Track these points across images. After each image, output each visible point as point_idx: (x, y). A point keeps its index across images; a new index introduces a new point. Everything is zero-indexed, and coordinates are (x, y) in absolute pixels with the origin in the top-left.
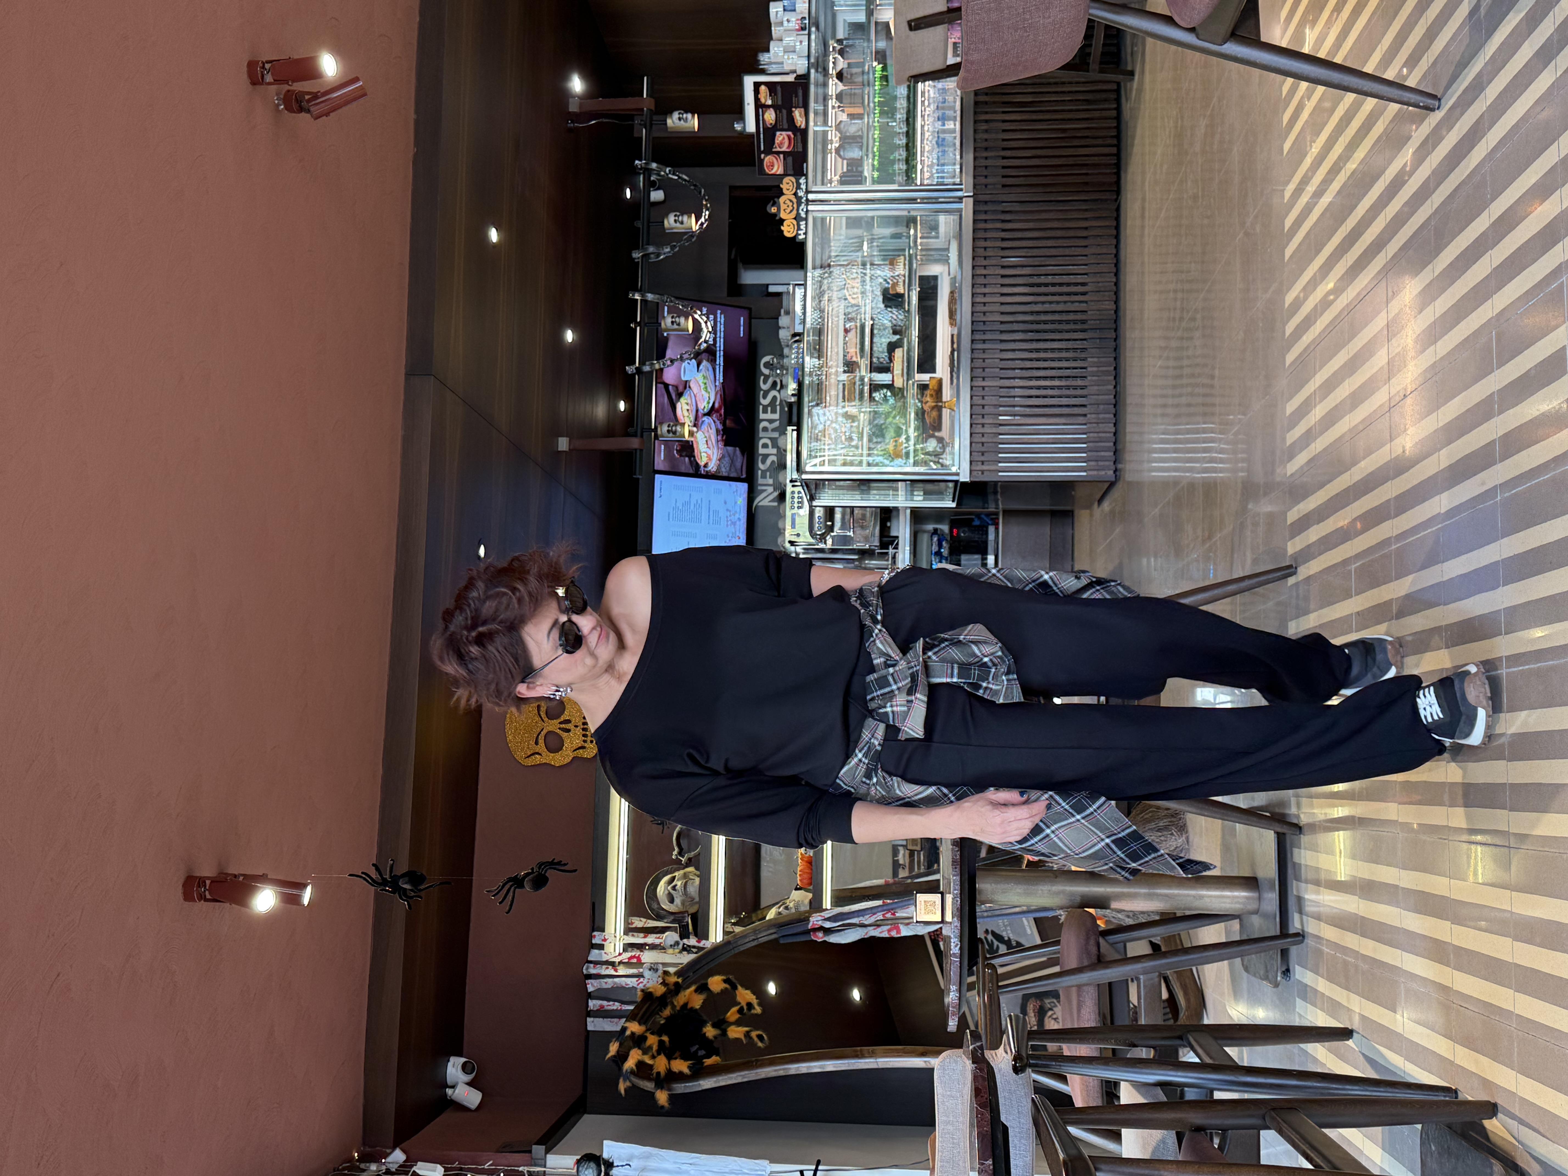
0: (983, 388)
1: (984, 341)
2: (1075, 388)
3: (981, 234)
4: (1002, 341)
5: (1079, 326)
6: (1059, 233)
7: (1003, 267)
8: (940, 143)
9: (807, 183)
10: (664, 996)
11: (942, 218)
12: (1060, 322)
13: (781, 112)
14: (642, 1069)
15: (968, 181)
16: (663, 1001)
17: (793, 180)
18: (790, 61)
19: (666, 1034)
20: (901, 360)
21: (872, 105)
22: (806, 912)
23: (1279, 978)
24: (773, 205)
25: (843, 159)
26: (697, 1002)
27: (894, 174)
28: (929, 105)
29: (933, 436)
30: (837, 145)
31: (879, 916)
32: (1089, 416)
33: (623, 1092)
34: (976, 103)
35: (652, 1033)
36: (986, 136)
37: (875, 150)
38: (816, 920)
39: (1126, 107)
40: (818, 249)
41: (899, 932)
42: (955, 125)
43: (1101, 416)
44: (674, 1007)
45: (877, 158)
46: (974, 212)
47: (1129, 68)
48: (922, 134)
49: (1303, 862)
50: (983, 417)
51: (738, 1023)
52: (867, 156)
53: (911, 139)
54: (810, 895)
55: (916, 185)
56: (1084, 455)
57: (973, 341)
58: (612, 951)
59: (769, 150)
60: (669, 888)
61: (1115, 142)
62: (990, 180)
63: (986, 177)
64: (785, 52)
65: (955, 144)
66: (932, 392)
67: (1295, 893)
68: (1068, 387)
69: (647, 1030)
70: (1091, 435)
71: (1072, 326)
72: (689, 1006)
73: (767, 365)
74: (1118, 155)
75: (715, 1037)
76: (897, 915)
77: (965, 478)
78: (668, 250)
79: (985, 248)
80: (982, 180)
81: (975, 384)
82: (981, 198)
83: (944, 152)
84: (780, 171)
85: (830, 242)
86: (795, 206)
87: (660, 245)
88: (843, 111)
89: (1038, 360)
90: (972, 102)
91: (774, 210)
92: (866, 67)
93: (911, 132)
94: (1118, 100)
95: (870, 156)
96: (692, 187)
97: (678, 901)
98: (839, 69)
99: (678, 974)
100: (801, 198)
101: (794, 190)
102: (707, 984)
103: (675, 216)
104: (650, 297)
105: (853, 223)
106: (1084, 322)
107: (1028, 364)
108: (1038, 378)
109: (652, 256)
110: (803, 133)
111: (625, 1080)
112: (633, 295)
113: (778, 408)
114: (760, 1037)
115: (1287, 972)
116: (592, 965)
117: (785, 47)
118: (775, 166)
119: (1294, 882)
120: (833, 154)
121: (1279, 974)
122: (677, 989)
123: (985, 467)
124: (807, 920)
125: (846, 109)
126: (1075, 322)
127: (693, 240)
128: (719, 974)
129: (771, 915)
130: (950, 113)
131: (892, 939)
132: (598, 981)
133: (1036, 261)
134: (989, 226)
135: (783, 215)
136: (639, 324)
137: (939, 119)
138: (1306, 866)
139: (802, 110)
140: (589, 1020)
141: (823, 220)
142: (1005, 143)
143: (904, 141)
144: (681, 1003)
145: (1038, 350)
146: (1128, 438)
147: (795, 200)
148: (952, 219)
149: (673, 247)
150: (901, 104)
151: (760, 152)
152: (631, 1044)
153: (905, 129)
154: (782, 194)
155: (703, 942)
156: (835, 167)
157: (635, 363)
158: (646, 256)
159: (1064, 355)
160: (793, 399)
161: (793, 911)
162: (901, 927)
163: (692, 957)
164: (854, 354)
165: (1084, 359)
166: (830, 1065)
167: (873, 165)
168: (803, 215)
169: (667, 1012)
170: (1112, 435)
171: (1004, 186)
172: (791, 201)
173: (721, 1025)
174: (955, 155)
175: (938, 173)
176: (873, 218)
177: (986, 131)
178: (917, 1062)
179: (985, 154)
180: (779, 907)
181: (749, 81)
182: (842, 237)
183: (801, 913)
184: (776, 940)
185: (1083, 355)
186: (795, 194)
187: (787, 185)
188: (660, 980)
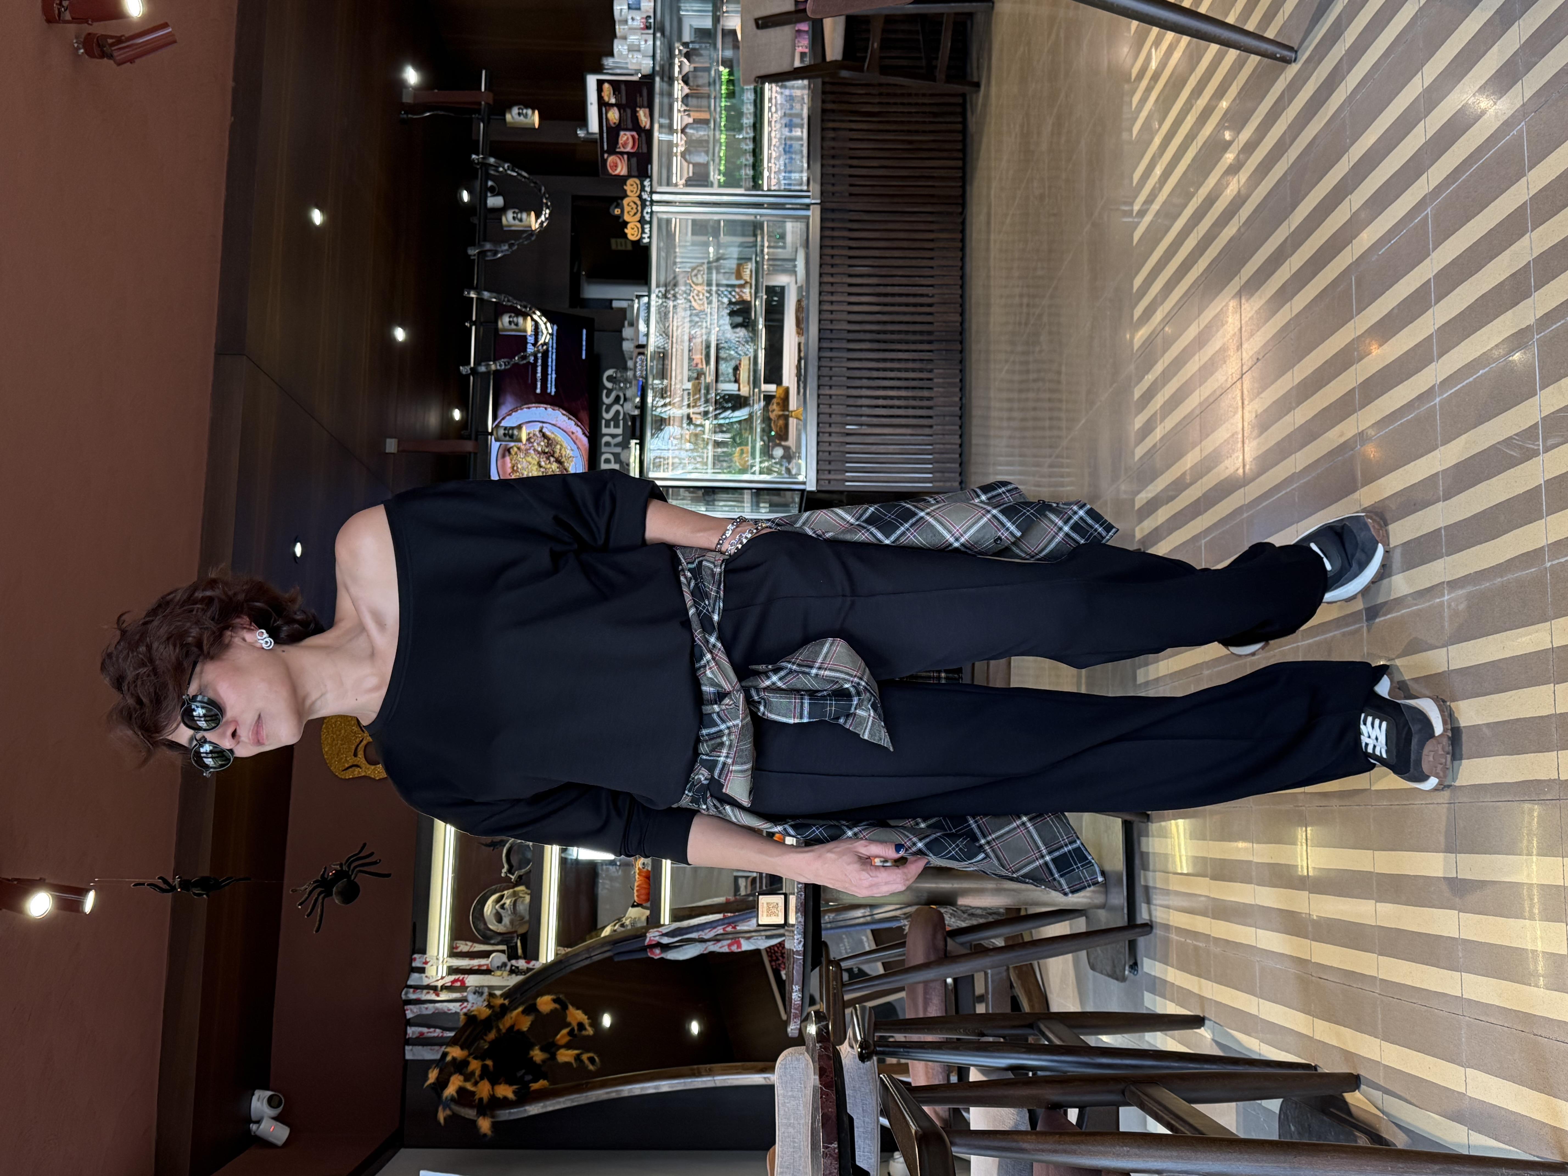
0: (831, 396)
1: (831, 349)
2: (921, 398)
3: (828, 242)
4: (849, 350)
5: (925, 338)
6: (905, 244)
7: (850, 276)
8: (788, 150)
9: (651, 185)
10: (488, 1019)
11: (789, 226)
12: (907, 332)
13: (625, 111)
14: (464, 1096)
15: (816, 188)
16: (488, 1023)
17: (638, 182)
18: (634, 61)
19: (490, 1058)
20: (747, 367)
21: (718, 109)
22: (643, 928)
23: (1127, 972)
24: (616, 207)
25: (689, 163)
26: (525, 1024)
27: (740, 179)
28: (776, 112)
29: (780, 445)
30: (683, 149)
31: (720, 930)
32: (935, 427)
33: (442, 1121)
34: (824, 111)
35: (475, 1058)
36: (832, 144)
37: (722, 154)
38: (653, 936)
39: (972, 120)
40: (663, 254)
41: (739, 946)
42: (802, 132)
43: (947, 427)
44: (499, 1030)
45: (723, 162)
46: (822, 220)
47: (975, 79)
48: (770, 140)
49: (1151, 850)
50: (830, 426)
51: (568, 1046)
52: (713, 161)
53: (759, 146)
54: (648, 912)
55: (763, 190)
56: (930, 466)
57: (820, 349)
58: (434, 974)
59: (612, 150)
60: (497, 907)
61: (960, 155)
62: (837, 188)
63: (833, 185)
64: (629, 50)
65: (802, 152)
66: (779, 401)
67: (1143, 883)
68: (914, 398)
69: (470, 1055)
70: (938, 446)
71: (918, 337)
72: (516, 1028)
73: (610, 379)
74: (963, 169)
75: (544, 1061)
76: (738, 928)
77: (811, 487)
78: (506, 247)
79: (832, 256)
80: (830, 188)
81: (822, 392)
82: (828, 205)
83: (791, 159)
84: (624, 172)
85: (675, 248)
86: (639, 208)
87: (498, 241)
88: (689, 115)
89: (885, 370)
90: (819, 110)
91: (617, 212)
92: (713, 73)
93: (758, 137)
94: (964, 114)
95: (717, 160)
96: (532, 185)
97: (506, 920)
98: (684, 73)
99: (505, 996)
100: (645, 200)
101: (639, 192)
102: (535, 1005)
103: (514, 213)
104: (486, 295)
105: (700, 227)
106: (930, 333)
107: (875, 374)
108: (885, 388)
109: (489, 254)
110: (647, 135)
111: (444, 1109)
112: (469, 293)
113: (621, 423)
114: (592, 1060)
115: (1134, 966)
116: (411, 990)
117: (629, 46)
118: (619, 167)
119: (1142, 872)
120: (679, 158)
121: (1127, 968)
122: (504, 1010)
123: (831, 477)
124: (644, 936)
125: (692, 114)
126: (921, 333)
127: (533, 238)
128: (549, 993)
129: (606, 932)
130: (796, 121)
131: (732, 954)
132: (418, 1006)
133: (884, 272)
134: (836, 234)
135: (627, 218)
136: (474, 323)
137: (786, 126)
138: (1154, 853)
139: (647, 110)
140: (407, 1048)
141: (668, 221)
142: (852, 152)
143: (751, 146)
144: (508, 1025)
145: (885, 360)
146: (974, 450)
147: (639, 203)
148: (800, 226)
149: (511, 246)
150: (748, 109)
151: (603, 152)
152: (452, 1069)
153: (752, 135)
154: (626, 196)
155: (533, 963)
156: (680, 170)
157: (469, 363)
158: (482, 254)
159: (910, 365)
160: (636, 412)
161: (629, 927)
162: (742, 941)
163: (520, 978)
164: (699, 361)
165: (931, 371)
166: (665, 1086)
167: (719, 170)
168: (647, 217)
169: (492, 1036)
170: (958, 446)
171: (851, 195)
172: (635, 203)
173: (551, 1048)
174: (802, 162)
175: (784, 179)
176: (719, 221)
177: (834, 139)
178: (756, 1079)
179: (832, 162)
180: (615, 925)
181: (592, 81)
182: (688, 244)
183: (638, 929)
184: (610, 958)
185: (929, 367)
186: (640, 197)
187: (631, 186)
188: (486, 1003)
